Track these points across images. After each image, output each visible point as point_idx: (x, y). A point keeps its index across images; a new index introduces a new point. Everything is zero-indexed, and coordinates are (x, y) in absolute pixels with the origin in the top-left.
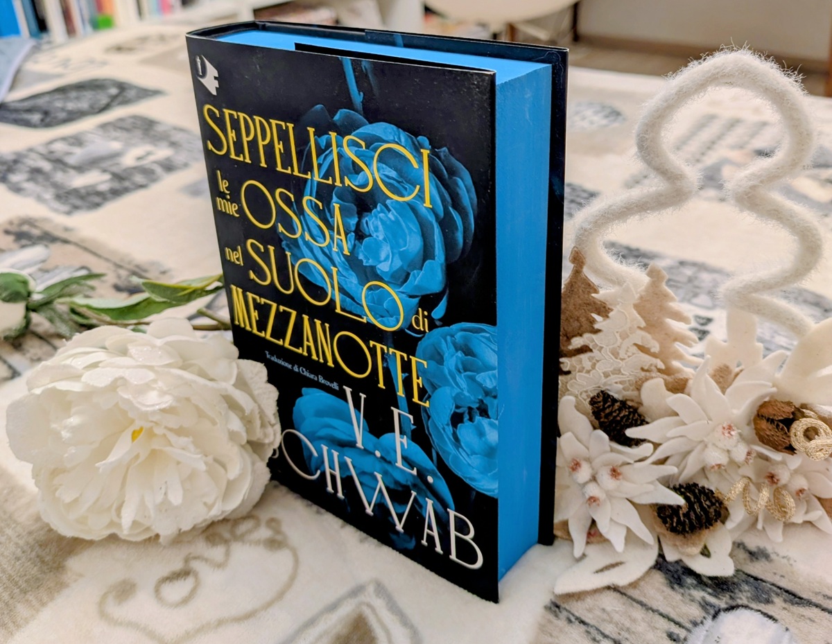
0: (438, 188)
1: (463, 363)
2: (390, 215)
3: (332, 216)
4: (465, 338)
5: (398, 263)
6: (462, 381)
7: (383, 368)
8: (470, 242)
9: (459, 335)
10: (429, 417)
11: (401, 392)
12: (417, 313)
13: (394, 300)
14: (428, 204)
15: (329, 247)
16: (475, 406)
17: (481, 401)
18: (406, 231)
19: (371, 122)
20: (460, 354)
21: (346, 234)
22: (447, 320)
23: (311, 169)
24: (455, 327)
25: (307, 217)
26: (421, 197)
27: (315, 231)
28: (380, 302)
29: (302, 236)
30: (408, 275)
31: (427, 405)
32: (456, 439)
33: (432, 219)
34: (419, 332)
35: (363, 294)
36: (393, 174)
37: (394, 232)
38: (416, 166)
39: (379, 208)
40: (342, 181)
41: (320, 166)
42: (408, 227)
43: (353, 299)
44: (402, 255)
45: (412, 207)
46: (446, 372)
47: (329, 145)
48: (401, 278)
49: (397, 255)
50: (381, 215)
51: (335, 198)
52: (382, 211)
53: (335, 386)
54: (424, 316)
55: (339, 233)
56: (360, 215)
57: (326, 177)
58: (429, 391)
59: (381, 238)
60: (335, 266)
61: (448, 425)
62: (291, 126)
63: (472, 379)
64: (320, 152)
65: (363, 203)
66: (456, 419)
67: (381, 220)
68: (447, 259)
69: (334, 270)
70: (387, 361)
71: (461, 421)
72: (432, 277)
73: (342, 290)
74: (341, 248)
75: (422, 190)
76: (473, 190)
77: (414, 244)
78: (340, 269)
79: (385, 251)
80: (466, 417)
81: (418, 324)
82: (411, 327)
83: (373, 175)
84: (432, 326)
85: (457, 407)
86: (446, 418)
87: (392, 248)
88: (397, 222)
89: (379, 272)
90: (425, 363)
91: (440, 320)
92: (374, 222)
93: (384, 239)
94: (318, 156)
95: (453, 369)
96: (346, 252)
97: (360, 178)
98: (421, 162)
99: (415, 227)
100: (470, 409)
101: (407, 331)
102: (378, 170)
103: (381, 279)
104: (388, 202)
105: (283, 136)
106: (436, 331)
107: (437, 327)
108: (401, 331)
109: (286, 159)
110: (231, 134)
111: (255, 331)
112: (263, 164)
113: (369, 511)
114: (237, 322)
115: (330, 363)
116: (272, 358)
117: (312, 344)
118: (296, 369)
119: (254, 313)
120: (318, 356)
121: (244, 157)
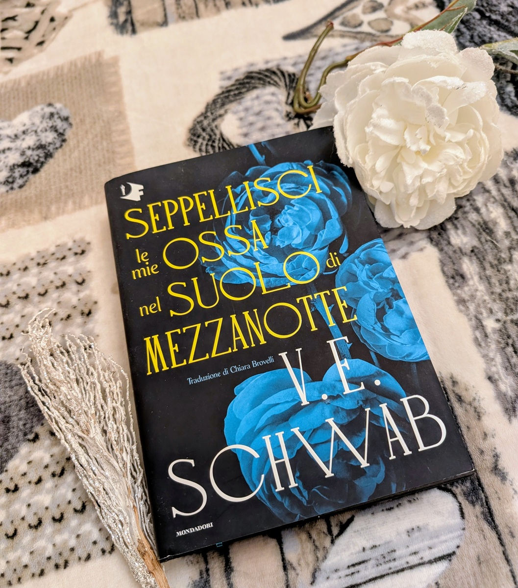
0: (323, 181)
1: (371, 272)
2: (296, 208)
3: (250, 229)
4: (368, 254)
5: (307, 233)
6: (375, 284)
7: (312, 313)
8: (351, 199)
9: (362, 256)
10: (360, 327)
11: (332, 323)
12: (330, 257)
13: (310, 259)
14: (319, 191)
15: (251, 251)
16: (389, 296)
17: (392, 289)
18: (309, 212)
19: (272, 166)
20: (367, 266)
21: (263, 235)
22: (350, 251)
23: (229, 208)
24: (357, 251)
25: (229, 241)
26: (314, 189)
27: (236, 246)
28: (299, 265)
29: (226, 255)
30: (316, 236)
31: (355, 318)
32: (385, 329)
33: (324, 197)
34: (334, 268)
35: (284, 269)
36: (293, 185)
37: (300, 217)
38: (306, 175)
39: (286, 208)
40: (256, 205)
41: (237, 205)
42: (309, 209)
43: (276, 276)
44: (309, 227)
45: (309, 197)
46: (361, 283)
47: (244, 189)
48: (309, 243)
49: (306, 229)
50: (289, 211)
51: (251, 217)
52: (289, 209)
53: (271, 360)
54: (334, 256)
55: (257, 237)
56: (273, 219)
57: (243, 207)
58: (354, 307)
59: (291, 224)
60: (256, 260)
61: (376, 323)
62: (211, 192)
63: (381, 278)
64: (236, 196)
65: (273, 211)
66: (380, 315)
67: (289, 214)
68: (339, 214)
69: (257, 264)
70: (314, 306)
71: (385, 313)
72: (334, 229)
73: (266, 275)
74: (260, 246)
75: (313, 186)
76: (344, 173)
77: (315, 216)
78: (262, 261)
79: (296, 230)
80: (387, 307)
81: (331, 263)
82: (327, 269)
83: (278, 191)
84: (342, 258)
85: (378, 304)
86: (372, 318)
87: (300, 226)
88: (301, 210)
89: (294, 246)
90: (344, 288)
91: (346, 252)
92: (285, 219)
93: (294, 224)
94: (235, 199)
95: (366, 279)
96: (265, 246)
97: (270, 198)
98: (309, 173)
99: (314, 207)
100: (387, 299)
101: (324, 273)
102: (282, 188)
103: (297, 250)
104: (292, 202)
105: (205, 200)
106: (345, 261)
107: (345, 258)
108: (321, 275)
109: (208, 212)
110: (154, 218)
111: (174, 365)
112: (187, 223)
113: (329, 474)
114: (149, 373)
115: (263, 342)
116: (197, 381)
117: (242, 337)
118: (226, 372)
119: (173, 349)
120: (249, 343)
121: (167, 226)
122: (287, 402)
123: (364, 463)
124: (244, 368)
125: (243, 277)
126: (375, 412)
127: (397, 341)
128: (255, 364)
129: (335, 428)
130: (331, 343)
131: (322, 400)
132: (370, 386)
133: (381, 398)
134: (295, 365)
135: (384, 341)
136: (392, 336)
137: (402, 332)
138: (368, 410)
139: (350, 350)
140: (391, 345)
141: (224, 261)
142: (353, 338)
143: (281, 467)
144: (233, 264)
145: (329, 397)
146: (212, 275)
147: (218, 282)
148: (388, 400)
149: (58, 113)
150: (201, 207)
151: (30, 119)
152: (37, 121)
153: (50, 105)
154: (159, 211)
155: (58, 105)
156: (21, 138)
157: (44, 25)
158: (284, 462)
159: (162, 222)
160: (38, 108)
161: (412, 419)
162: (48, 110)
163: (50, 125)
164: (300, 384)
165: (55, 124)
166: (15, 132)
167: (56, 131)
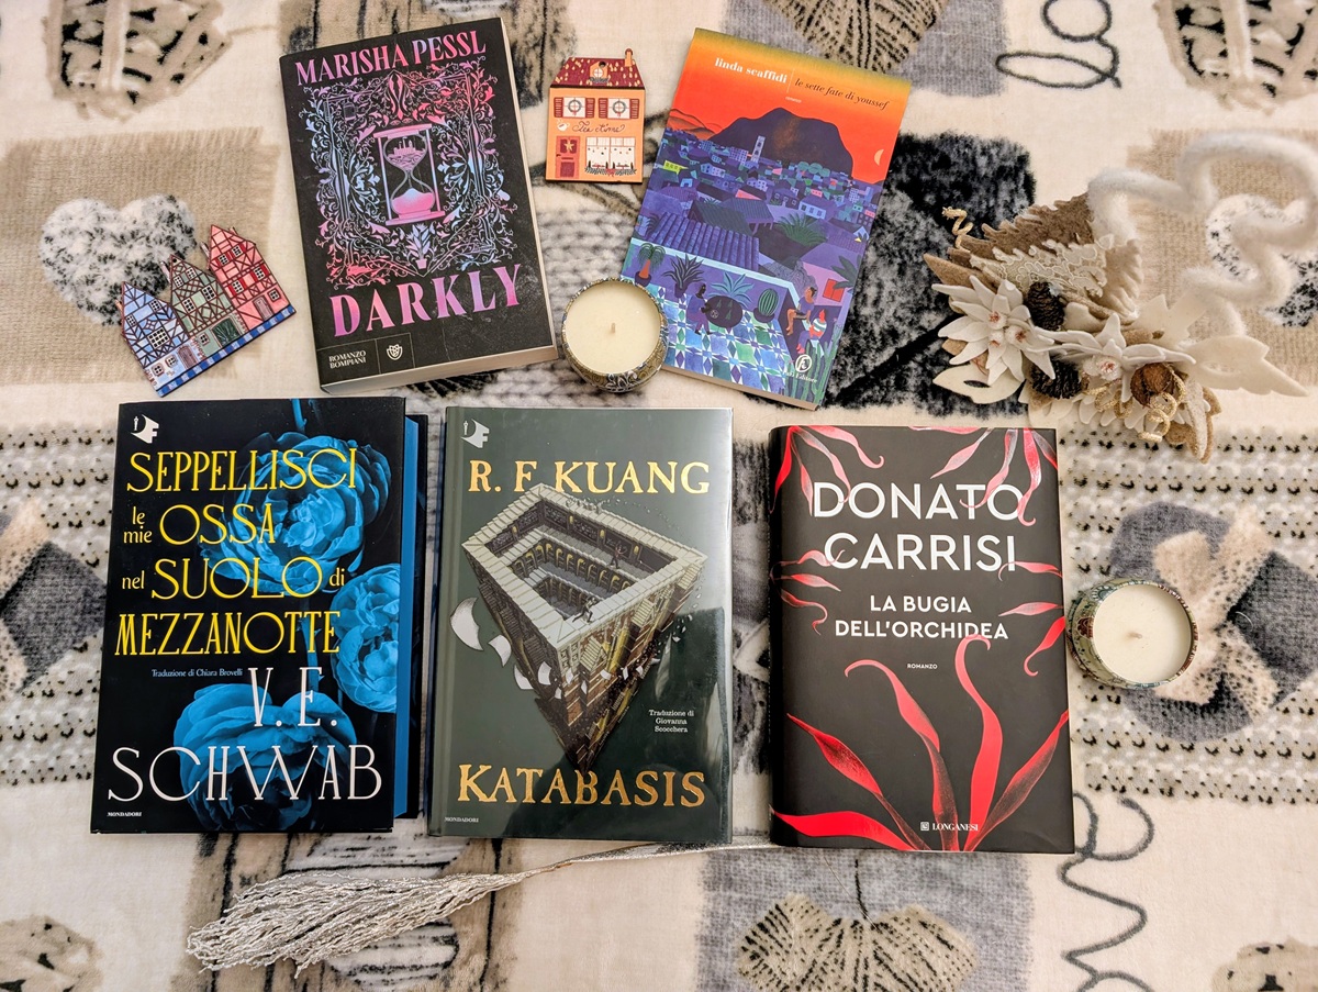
0: (361, 473)
1: (372, 601)
2: (319, 501)
3: (262, 514)
4: (377, 580)
5: (322, 536)
6: (371, 617)
7: (296, 633)
8: (384, 505)
9: (370, 581)
10: (338, 661)
11: (312, 649)
12: (335, 573)
13: (315, 568)
14: (352, 485)
15: (254, 542)
16: (380, 635)
17: (387, 628)
18: (332, 509)
19: (310, 438)
20: (370, 595)
21: (274, 526)
22: (360, 571)
23: (246, 480)
24: (367, 574)
25: (235, 522)
26: (347, 482)
27: (241, 531)
28: (300, 573)
29: (226, 540)
30: (330, 543)
31: (337, 650)
32: (362, 670)
33: (355, 495)
34: (336, 587)
35: (284, 574)
36: (325, 470)
37: (320, 513)
38: (344, 460)
39: (309, 498)
40: (277, 484)
41: (256, 478)
42: (333, 506)
43: (272, 579)
44: (325, 529)
45: (339, 491)
46: (357, 613)
47: (269, 460)
48: (319, 550)
49: (321, 531)
50: (311, 503)
51: (267, 499)
52: (312, 499)
53: (239, 672)
54: (341, 573)
55: (267, 527)
56: (290, 507)
57: (262, 485)
58: (340, 637)
59: (308, 520)
60: (257, 556)
61: (355, 661)
62: (233, 453)
63: (380, 611)
64: (259, 466)
65: (293, 498)
66: (364, 653)
67: (310, 506)
68: (365, 522)
69: (256, 560)
70: (300, 625)
71: (369, 652)
72: (352, 539)
73: (262, 576)
74: (266, 539)
75: (348, 477)
76: (388, 468)
77: (338, 517)
78: (263, 557)
79: (311, 528)
80: (374, 646)
81: (334, 580)
82: (328, 587)
83: (307, 473)
84: (348, 578)
85: (365, 641)
86: (354, 655)
87: (317, 526)
88: (325, 505)
89: (302, 549)
90: (338, 613)
91: (356, 571)
92: (303, 512)
93: (311, 521)
94: (257, 470)
95: (364, 609)
96: (272, 541)
97: (295, 479)
98: (349, 458)
99: (339, 505)
100: (377, 638)
101: (324, 591)
102: (312, 469)
103: (304, 554)
104: (318, 491)
105: (223, 462)
106: (351, 582)
107: (352, 578)
108: (319, 592)
109: (222, 480)
110: (162, 471)
111: (143, 652)
112: (195, 488)
113: (259, 797)
114: (117, 654)
115: (237, 651)
116: (161, 675)
117: (217, 640)
118: (191, 674)
119: (146, 634)
120: (223, 649)
121: (173, 487)
122: (242, 719)
123: (294, 796)
124: (211, 674)
125: (237, 571)
126: (321, 751)
127: (368, 685)
128: (223, 672)
129: (279, 756)
130: (304, 670)
131: (275, 726)
132: (325, 725)
133: (332, 739)
134: (261, 684)
135: (357, 682)
136: (366, 680)
137: (378, 677)
138: (315, 747)
139: (321, 683)
140: (361, 688)
141: (223, 546)
142: (328, 671)
143: (218, 779)
144: (232, 553)
145: (283, 725)
146: (206, 560)
147: (209, 570)
148: (338, 743)
149: (179, 218)
150: (217, 471)
151: (143, 214)
152: (153, 222)
153: (172, 199)
154: (169, 463)
155: (182, 204)
156: (129, 244)
157: (189, 43)
158: (221, 776)
159: (168, 480)
160: (156, 199)
161: (353, 767)
162: (169, 207)
163: (167, 234)
164: (260, 705)
165: (173, 234)
166: (122, 231)
167: (173, 247)
